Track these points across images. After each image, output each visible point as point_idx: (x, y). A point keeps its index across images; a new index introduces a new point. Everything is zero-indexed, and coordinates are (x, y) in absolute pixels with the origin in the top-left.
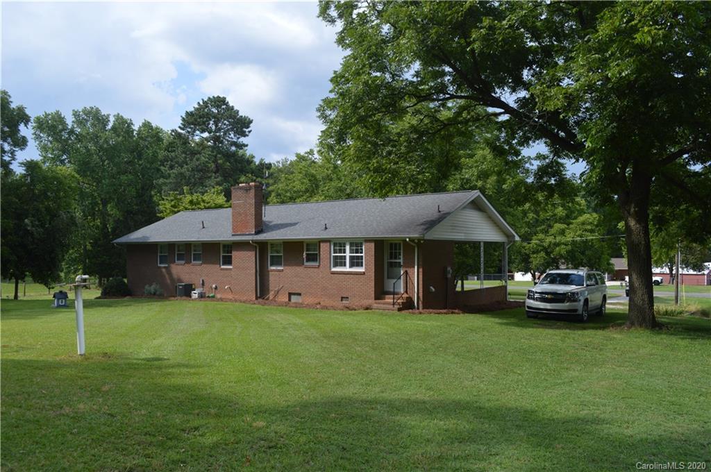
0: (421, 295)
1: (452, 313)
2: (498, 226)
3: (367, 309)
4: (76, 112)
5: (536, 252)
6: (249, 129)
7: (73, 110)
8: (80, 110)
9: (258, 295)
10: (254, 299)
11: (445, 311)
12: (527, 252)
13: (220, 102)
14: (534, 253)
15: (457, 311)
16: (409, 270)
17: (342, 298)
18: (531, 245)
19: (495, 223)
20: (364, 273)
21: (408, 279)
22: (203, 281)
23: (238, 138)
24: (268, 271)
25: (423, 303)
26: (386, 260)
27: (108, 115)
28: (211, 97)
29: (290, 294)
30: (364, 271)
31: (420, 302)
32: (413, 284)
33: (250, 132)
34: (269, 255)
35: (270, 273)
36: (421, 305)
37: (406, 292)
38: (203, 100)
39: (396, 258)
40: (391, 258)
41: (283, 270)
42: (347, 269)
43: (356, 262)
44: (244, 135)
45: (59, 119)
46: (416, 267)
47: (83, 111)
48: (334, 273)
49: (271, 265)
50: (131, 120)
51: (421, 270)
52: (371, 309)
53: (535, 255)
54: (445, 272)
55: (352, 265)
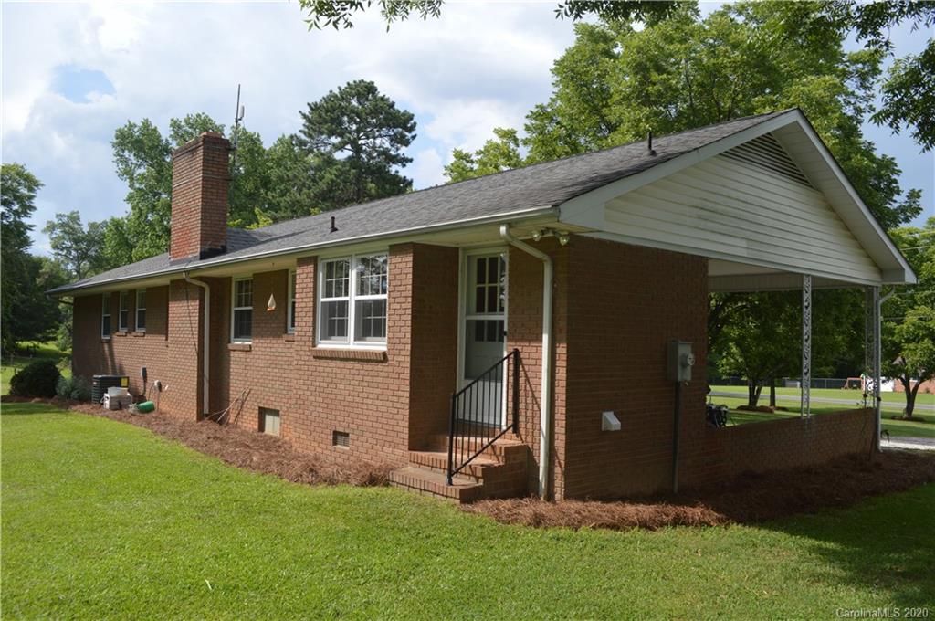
0: (560, 442)
1: (678, 521)
2: (855, 238)
3: (372, 481)
4: (175, 122)
5: (915, 339)
6: (413, 133)
7: (172, 120)
8: (182, 119)
9: (206, 410)
10: (195, 419)
11: (646, 511)
12: (896, 339)
13: (365, 90)
14: (908, 341)
15: (696, 512)
16: (526, 350)
17: (336, 434)
18: (905, 326)
19: (847, 228)
20: (384, 358)
21: (522, 380)
22: (144, 370)
23: (398, 149)
24: (229, 351)
25: (566, 474)
26: (465, 315)
27: (223, 126)
28: (351, 82)
29: (263, 412)
30: (385, 349)
31: (558, 470)
32: (536, 401)
33: (414, 137)
34: (234, 308)
35: (232, 354)
36: (559, 483)
37: (515, 427)
38: (340, 88)
39: (492, 309)
40: (480, 309)
41: (250, 349)
42: (349, 343)
43: (371, 322)
44: (406, 143)
45: (149, 131)
46: (545, 338)
47: (186, 121)
48: (321, 356)
49: (237, 336)
50: (258, 136)
51: (562, 350)
52: (387, 484)
53: (912, 346)
54: (668, 358)
55: (363, 333)
